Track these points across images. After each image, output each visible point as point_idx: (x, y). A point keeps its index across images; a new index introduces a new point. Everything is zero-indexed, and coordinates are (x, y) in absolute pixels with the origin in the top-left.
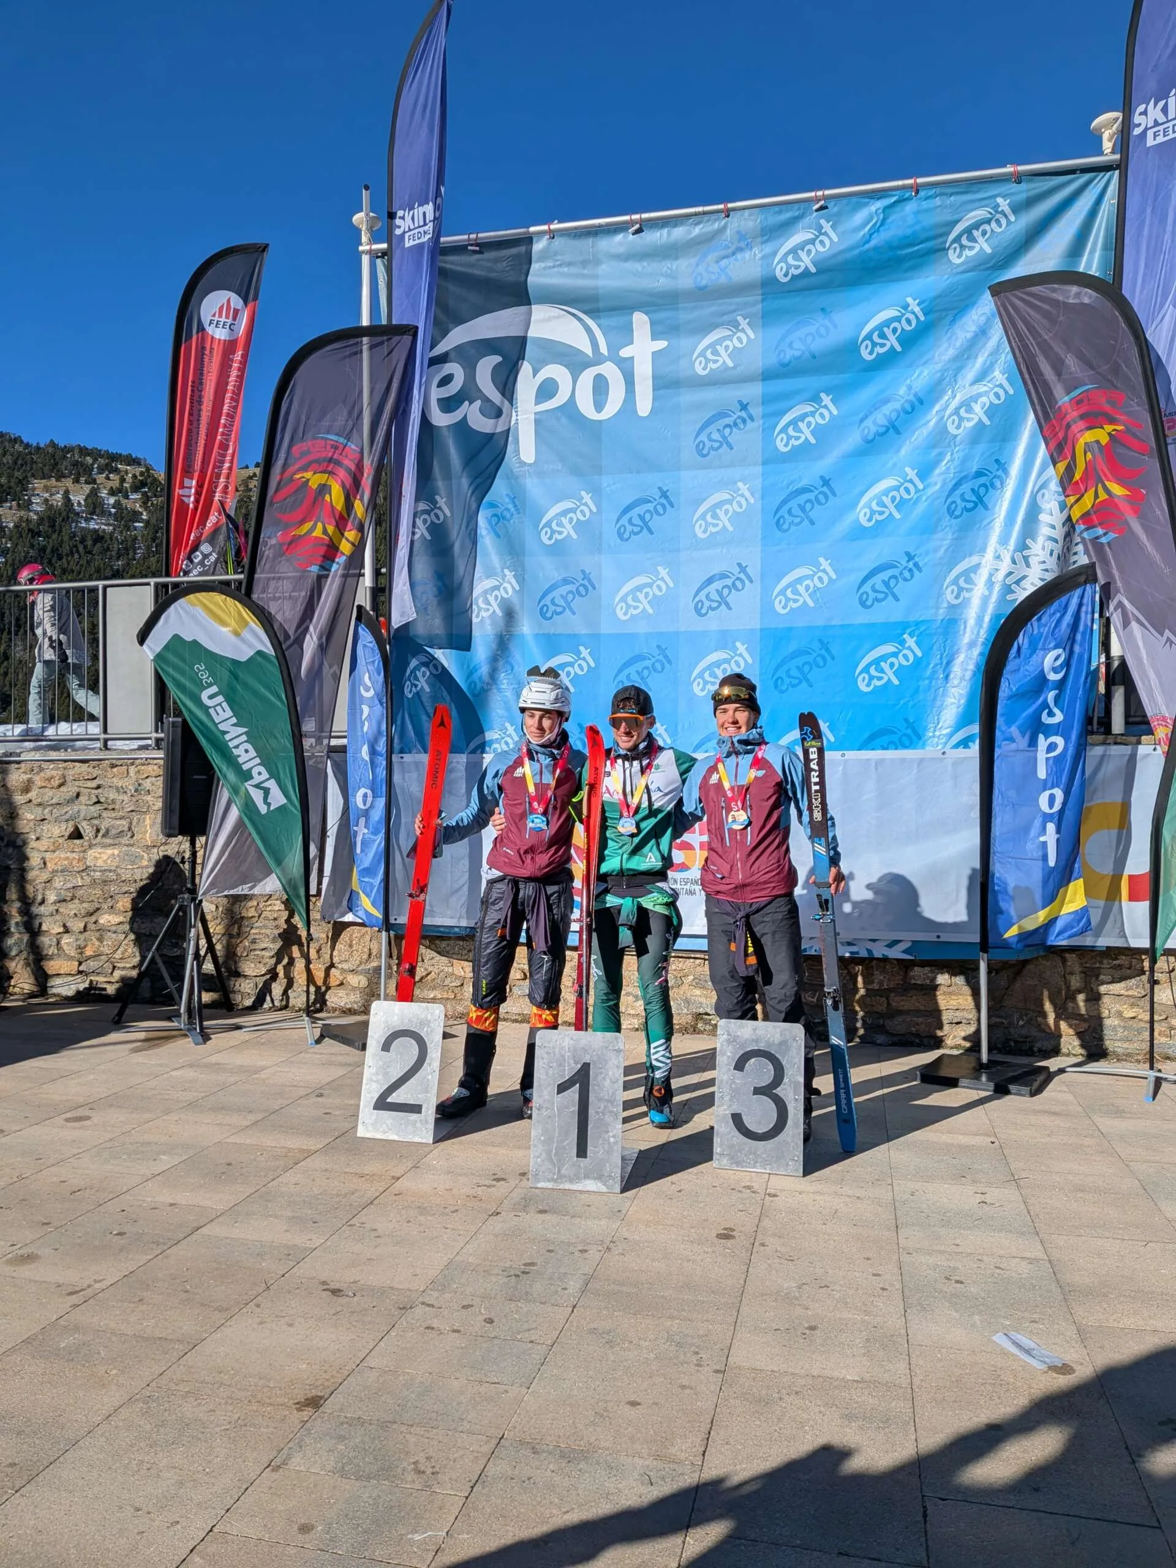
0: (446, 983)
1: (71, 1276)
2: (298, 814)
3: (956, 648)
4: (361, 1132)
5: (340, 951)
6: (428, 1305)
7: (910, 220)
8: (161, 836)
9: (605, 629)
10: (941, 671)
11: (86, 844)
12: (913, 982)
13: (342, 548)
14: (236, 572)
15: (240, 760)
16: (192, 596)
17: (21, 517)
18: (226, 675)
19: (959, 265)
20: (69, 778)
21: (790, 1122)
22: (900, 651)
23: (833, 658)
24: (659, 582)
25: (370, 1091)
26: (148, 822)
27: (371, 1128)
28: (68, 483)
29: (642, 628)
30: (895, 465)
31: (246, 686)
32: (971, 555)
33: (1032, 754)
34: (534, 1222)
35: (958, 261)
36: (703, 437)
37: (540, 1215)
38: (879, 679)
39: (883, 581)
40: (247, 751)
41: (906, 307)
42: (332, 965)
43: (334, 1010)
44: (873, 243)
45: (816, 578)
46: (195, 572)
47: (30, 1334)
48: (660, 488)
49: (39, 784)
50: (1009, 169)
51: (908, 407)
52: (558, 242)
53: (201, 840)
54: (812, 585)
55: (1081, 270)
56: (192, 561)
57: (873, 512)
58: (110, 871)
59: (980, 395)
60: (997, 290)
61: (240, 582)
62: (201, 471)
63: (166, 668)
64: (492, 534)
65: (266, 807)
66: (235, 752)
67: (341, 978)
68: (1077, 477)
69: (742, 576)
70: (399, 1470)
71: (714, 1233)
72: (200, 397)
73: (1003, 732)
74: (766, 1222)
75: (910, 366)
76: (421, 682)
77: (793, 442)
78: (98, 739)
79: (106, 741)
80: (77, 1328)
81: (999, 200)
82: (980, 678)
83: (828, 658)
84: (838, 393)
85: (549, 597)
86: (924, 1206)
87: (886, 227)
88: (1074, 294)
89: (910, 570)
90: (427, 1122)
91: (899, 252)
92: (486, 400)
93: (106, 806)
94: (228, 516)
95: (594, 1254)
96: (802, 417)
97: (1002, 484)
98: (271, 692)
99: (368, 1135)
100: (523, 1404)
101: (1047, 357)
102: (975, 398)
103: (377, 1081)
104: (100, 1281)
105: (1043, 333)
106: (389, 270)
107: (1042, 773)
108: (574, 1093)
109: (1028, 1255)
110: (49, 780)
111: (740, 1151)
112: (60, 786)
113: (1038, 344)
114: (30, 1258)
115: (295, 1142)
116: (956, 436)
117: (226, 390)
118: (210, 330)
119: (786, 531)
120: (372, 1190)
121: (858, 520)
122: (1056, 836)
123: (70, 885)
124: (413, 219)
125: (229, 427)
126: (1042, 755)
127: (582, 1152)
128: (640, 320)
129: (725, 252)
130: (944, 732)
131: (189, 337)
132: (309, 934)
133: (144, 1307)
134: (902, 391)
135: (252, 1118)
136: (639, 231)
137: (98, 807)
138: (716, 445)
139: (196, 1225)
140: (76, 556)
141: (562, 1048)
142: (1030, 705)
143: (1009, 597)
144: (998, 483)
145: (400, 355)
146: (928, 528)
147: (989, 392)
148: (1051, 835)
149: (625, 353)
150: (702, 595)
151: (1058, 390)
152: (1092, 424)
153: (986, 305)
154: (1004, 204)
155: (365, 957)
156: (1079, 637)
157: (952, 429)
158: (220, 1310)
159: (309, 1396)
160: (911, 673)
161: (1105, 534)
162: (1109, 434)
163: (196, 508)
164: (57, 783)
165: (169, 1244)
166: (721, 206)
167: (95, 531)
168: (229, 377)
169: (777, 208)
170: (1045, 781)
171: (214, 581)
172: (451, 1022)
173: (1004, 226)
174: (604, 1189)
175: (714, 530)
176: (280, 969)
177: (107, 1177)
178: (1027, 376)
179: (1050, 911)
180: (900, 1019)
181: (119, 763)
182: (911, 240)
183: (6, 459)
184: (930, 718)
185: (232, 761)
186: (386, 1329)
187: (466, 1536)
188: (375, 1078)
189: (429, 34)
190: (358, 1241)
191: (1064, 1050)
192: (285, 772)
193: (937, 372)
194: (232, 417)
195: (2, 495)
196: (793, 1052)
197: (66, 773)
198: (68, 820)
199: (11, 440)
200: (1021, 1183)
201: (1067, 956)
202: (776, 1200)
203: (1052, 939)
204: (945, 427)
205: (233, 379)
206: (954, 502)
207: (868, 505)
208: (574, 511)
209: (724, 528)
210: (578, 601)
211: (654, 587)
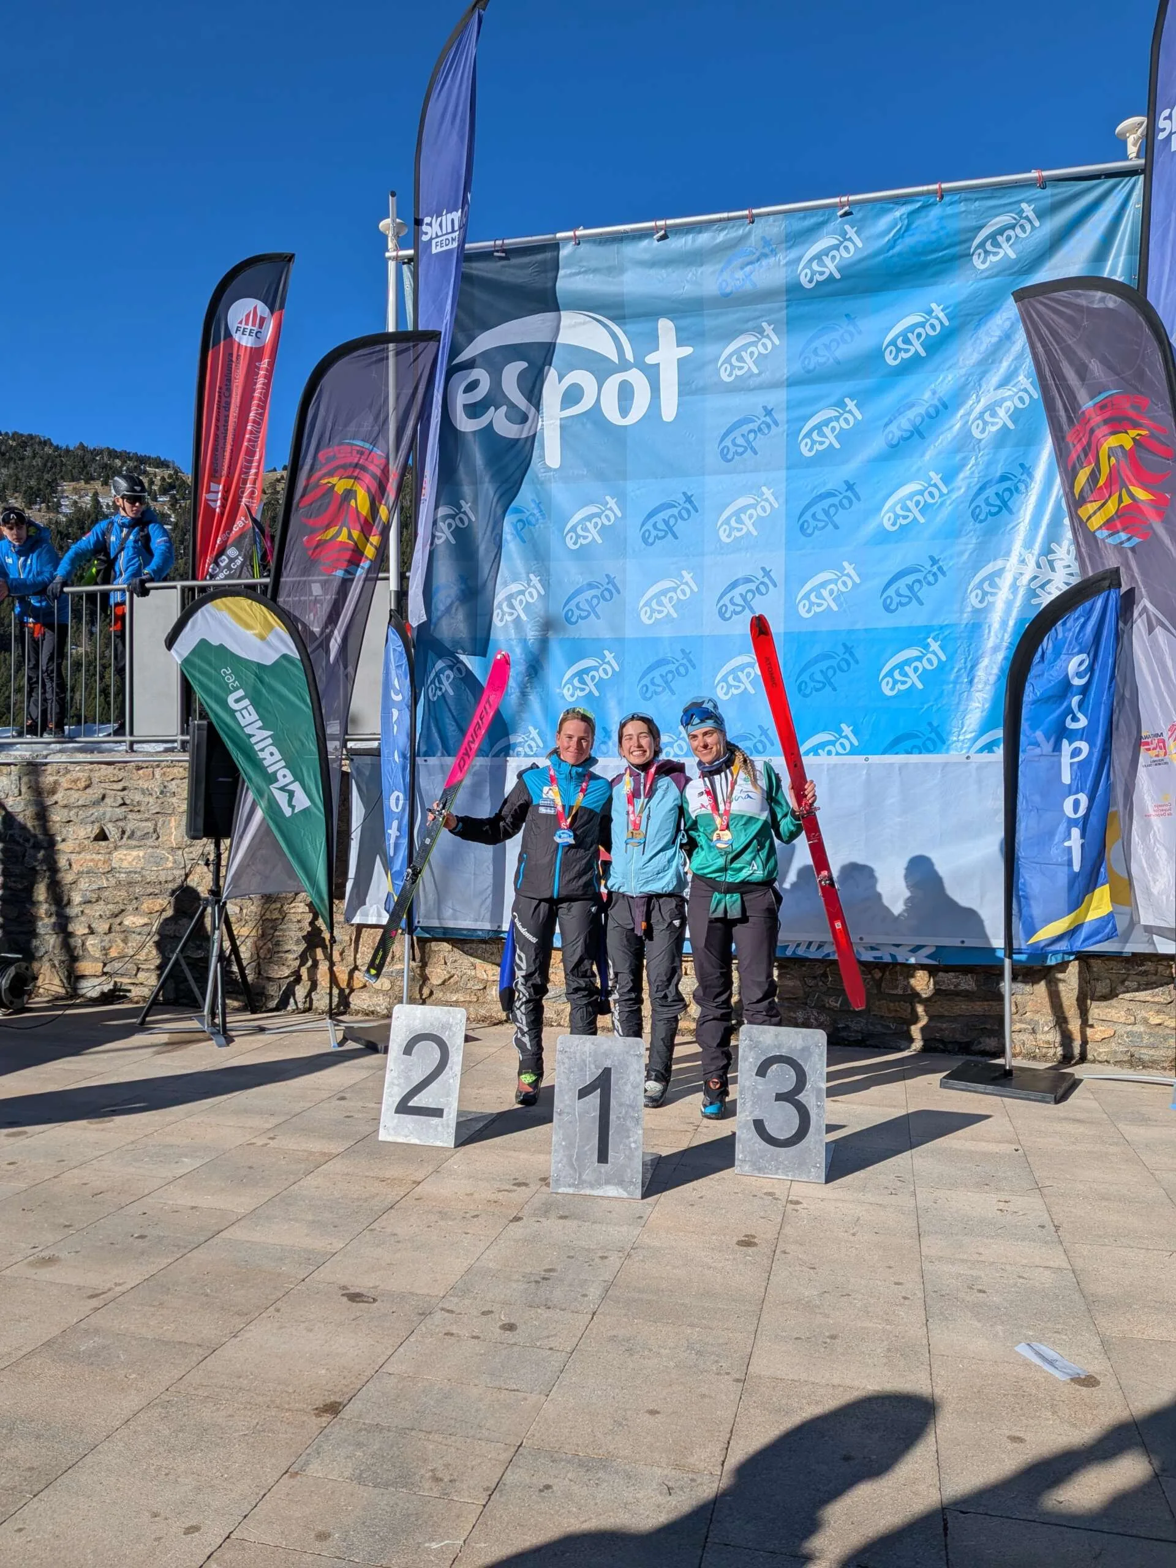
0: (469, 986)
1: (94, 1279)
2: (320, 815)
3: (980, 652)
4: (383, 1136)
5: (363, 953)
6: (448, 1311)
7: (934, 226)
8: (186, 838)
9: (629, 633)
10: (965, 675)
11: (111, 845)
13: (366, 553)
14: (262, 576)
15: (266, 763)
16: (218, 601)
17: (50, 519)
18: (251, 678)
19: (983, 271)
20: (95, 780)
21: (811, 1129)
22: (925, 655)
23: (857, 662)
24: (683, 587)
25: (392, 1096)
26: (173, 824)
27: (392, 1132)
28: (97, 485)
29: (666, 633)
30: (919, 469)
31: (272, 690)
32: (995, 559)
33: (1055, 759)
34: (552, 1226)
35: (983, 267)
36: (728, 442)
37: (561, 1221)
38: (904, 683)
39: (907, 585)
40: (272, 754)
41: (930, 312)
42: (355, 968)
43: (357, 1012)
44: (897, 249)
45: (840, 582)
46: (221, 576)
47: (50, 1337)
48: (684, 494)
49: (65, 785)
50: (1034, 174)
51: (933, 412)
52: (584, 248)
53: (225, 843)
54: (836, 589)
55: (1105, 275)
56: (218, 565)
57: (897, 516)
58: (135, 873)
59: (1004, 400)
60: (1020, 296)
61: (266, 586)
62: (228, 476)
63: (192, 671)
64: (518, 539)
65: (290, 809)
66: (261, 755)
68: (1101, 483)
69: (766, 580)
70: (417, 1478)
71: (735, 1239)
72: (229, 404)
73: (1025, 735)
74: (788, 1230)
75: (935, 371)
76: (445, 685)
77: (817, 447)
79: (132, 743)
80: (97, 1331)
81: (1024, 205)
82: (1004, 682)
83: (852, 662)
84: (863, 398)
85: (573, 602)
86: (947, 1213)
87: (910, 232)
88: (1099, 299)
89: (934, 574)
90: (448, 1126)
91: (923, 258)
92: (512, 406)
93: (131, 807)
94: (254, 520)
95: (614, 1260)
96: (826, 422)
97: (1027, 487)
98: (296, 695)
99: (390, 1139)
100: (542, 1412)
101: (1071, 363)
102: (999, 403)
103: (398, 1085)
104: (120, 1285)
105: (1067, 338)
106: (415, 276)
107: (1066, 779)
108: (595, 1098)
109: (1051, 1264)
110: (75, 781)
111: (761, 1157)
112: (86, 787)
113: (1062, 349)
114: (50, 1261)
115: (317, 1146)
116: (980, 440)
117: (252, 398)
118: (237, 337)
119: (810, 535)
120: (393, 1195)
121: (881, 525)
122: (1081, 841)
123: (95, 887)
124: (441, 225)
125: (255, 433)
126: (1066, 760)
127: (603, 1157)
128: (665, 327)
129: (748, 259)
130: (969, 736)
131: (216, 343)
132: (332, 938)
133: (165, 1311)
134: (927, 395)
135: (274, 1121)
136: (664, 238)
137: (123, 809)
138: (741, 450)
139: (216, 1228)
141: (583, 1053)
142: (1054, 711)
143: (1034, 601)
144: (1022, 487)
145: (425, 361)
146: (952, 532)
147: (1013, 396)
148: (1075, 840)
149: (650, 359)
150: (726, 600)
151: (1082, 395)
152: (1117, 425)
153: (1010, 310)
154: (1028, 209)
156: (1103, 642)
157: (976, 433)
158: (239, 1314)
159: (328, 1402)
160: (934, 678)
161: (1129, 539)
162: (1133, 439)
163: (222, 514)
164: (82, 785)
165: (190, 1247)
166: (746, 212)
168: (256, 383)
169: (802, 214)
170: (1070, 786)
171: (239, 585)
172: (473, 1025)
173: (1028, 231)
174: (625, 1195)
175: (738, 534)
176: (304, 972)
177: (128, 1180)
178: (1051, 382)
179: (1077, 916)
181: (144, 765)
182: (935, 246)
183: (35, 462)
184: (954, 723)
185: (257, 764)
186: (405, 1334)
187: (483, 1545)
188: (396, 1082)
189: (459, 44)
190: (378, 1246)
191: (1090, 1057)
192: (309, 775)
193: (961, 376)
194: (259, 424)
195: (32, 497)
196: (815, 1058)
197: (92, 774)
198: (93, 822)
199: (40, 443)
200: (1045, 1191)
201: (1092, 961)
202: (798, 1207)
203: (1078, 945)
204: (970, 431)
205: (259, 386)
206: (978, 506)
207: (892, 509)
208: (598, 515)
209: (749, 533)
210: (602, 606)
211: (679, 591)
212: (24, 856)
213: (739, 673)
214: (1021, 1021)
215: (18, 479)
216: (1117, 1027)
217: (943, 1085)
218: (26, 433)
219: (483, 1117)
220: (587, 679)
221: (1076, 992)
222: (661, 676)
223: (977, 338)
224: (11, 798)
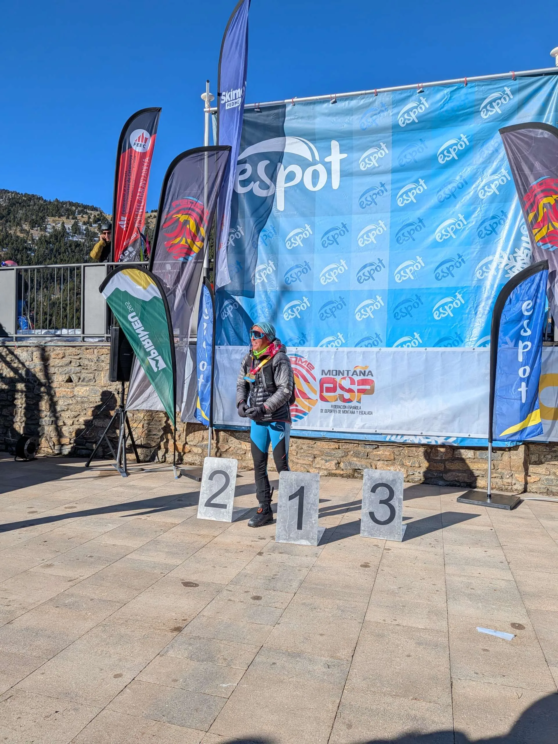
0: (238, 452)
1: (70, 574)
2: (171, 372)
3: (481, 299)
4: (199, 516)
5: (189, 436)
6: (230, 591)
7: (463, 98)
8: (108, 382)
9: (315, 289)
10: (473, 310)
11: (74, 384)
12: (457, 456)
13: (194, 249)
14: (144, 261)
15: (145, 347)
16: (124, 270)
17: (42, 235)
18: (139, 307)
19: (485, 119)
20: (67, 354)
21: (396, 518)
22: (454, 301)
23: (422, 304)
24: (341, 267)
25: (204, 498)
26: (102, 375)
27: (203, 515)
28: (64, 219)
29: (332, 289)
30: (454, 213)
31: (148, 313)
32: (488, 256)
33: (516, 350)
34: (277, 557)
35: (485, 117)
36: (363, 199)
37: (280, 554)
38: (444, 314)
39: (447, 268)
40: (148, 343)
41: (460, 139)
42: (186, 443)
43: (186, 463)
44: (445, 108)
45: (415, 266)
46: (126, 260)
47: (52, 597)
48: (342, 223)
49: (53, 356)
50: (511, 73)
51: (460, 186)
52: (297, 107)
53: (127, 384)
54: (413, 269)
55: (544, 122)
56: (124, 255)
57: (442, 235)
58: (85, 397)
59: (495, 180)
60: (503, 131)
61: (146, 265)
62: (129, 213)
63: (112, 303)
64: (264, 244)
65: (157, 369)
66: (143, 343)
67: (189, 449)
68: (539, 220)
69: (380, 264)
70: (216, 658)
71: (360, 564)
72: (129, 179)
73: (501, 339)
74: (384, 561)
75: (462, 166)
76: (229, 312)
77: (405, 202)
78: (80, 337)
79: (84, 338)
80: (72, 595)
81: (506, 88)
82: (491, 313)
83: (420, 303)
84: (427, 179)
85: (289, 274)
86: (458, 556)
87: (451, 101)
88: (540, 133)
89: (460, 263)
90: (229, 512)
91: (457, 113)
92: (262, 181)
93: (83, 367)
94: (141, 234)
95: (305, 571)
96: (410, 190)
97: (504, 222)
98: (160, 316)
99: (202, 518)
100: (272, 633)
101: (526, 163)
102: (492, 182)
103: (207, 494)
104: (82, 576)
105: (525, 152)
106: (218, 120)
107: (520, 359)
108: (296, 500)
109: (505, 578)
110: (57, 355)
111: (373, 529)
112: (62, 358)
113: (521, 156)
114: (50, 566)
115: (169, 520)
116: (483, 199)
117: (141, 176)
118: (134, 147)
119: (402, 243)
120: (204, 541)
121: (435, 239)
122: (526, 389)
123: (66, 403)
124: (230, 96)
125: (142, 193)
126: (520, 350)
127: (300, 527)
128: (335, 145)
129: (374, 112)
130: (474, 339)
131: (125, 151)
132: (175, 428)
133: (103, 588)
134: (458, 178)
136: (335, 102)
137: (80, 368)
138: (369, 203)
139: (125, 554)
140: (67, 253)
141: (291, 479)
142: (515, 327)
143: (506, 276)
144: (502, 222)
145: (223, 160)
146: (469, 242)
147: (499, 179)
148: (523, 387)
149: (327, 159)
150: (361, 274)
151: (531, 179)
152: (547, 193)
153: (498, 138)
154: (507, 90)
155: (201, 439)
156: (539, 295)
157: (481, 196)
158: (136, 589)
159: (176, 627)
160: (458, 311)
161: (552, 247)
162: (555, 200)
163: (126, 231)
164: (61, 356)
165: (113, 561)
166: (374, 91)
167: (76, 242)
168: (142, 169)
169: (400, 92)
170: (522, 363)
172: (240, 470)
173: (507, 100)
174: (309, 544)
175: (367, 243)
176: (162, 444)
177: (84, 533)
178: (516, 172)
179: (524, 423)
180: (450, 474)
181: (89, 348)
182: (462, 108)
183: (36, 207)
184: (467, 333)
185: (141, 346)
186: (210, 600)
187: (245, 686)
188: (205, 492)
189: (240, 10)
190: (197, 563)
191: (528, 490)
192: (166, 354)
193: (474, 169)
194: (144, 188)
195: (33, 224)
196: (398, 484)
197: (65, 352)
198: (66, 374)
199: (37, 198)
200: (504, 547)
201: (530, 446)
202: (389, 551)
203: (524, 437)
204: (478, 195)
205: (144, 170)
206: (481, 231)
207: (440, 232)
208: (301, 233)
209: (372, 242)
210: (303, 276)
211: (339, 269)
212: (34, 389)
213: (367, 308)
214: (496, 473)
215: (27, 215)
216: (542, 476)
217: (458, 501)
218: (31, 194)
219: (245, 510)
220: (295, 310)
221: (523, 460)
222: (330, 309)
223: (482, 151)
224: (28, 362)
